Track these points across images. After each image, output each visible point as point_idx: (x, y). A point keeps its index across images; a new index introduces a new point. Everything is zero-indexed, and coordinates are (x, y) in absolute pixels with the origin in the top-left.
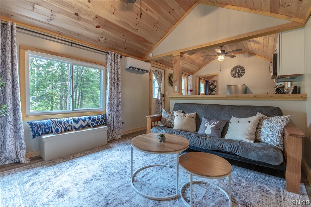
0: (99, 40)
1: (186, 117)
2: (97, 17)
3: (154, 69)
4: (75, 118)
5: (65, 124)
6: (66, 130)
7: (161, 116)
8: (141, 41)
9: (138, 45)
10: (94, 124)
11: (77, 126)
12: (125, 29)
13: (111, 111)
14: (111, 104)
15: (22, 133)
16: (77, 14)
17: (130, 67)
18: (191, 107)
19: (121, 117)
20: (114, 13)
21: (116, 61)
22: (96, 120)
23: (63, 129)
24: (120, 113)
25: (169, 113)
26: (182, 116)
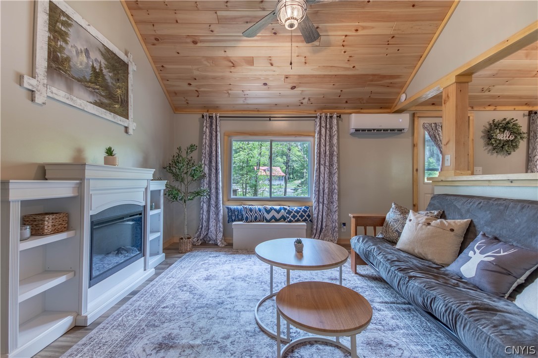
0: (302, 103)
1: (429, 227)
2: (287, 78)
3: (426, 122)
4: (267, 207)
5: (256, 212)
6: (256, 220)
7: (384, 219)
8: (372, 81)
9: (368, 89)
10: (289, 217)
11: (268, 217)
12: (332, 75)
13: (318, 202)
14: (319, 191)
15: (221, 217)
16: (265, 84)
17: (357, 130)
18: (463, 204)
19: (337, 214)
20: (306, 63)
21: (328, 126)
22: (293, 212)
23: (253, 218)
24: (335, 207)
25: (400, 215)
26: (421, 222)
